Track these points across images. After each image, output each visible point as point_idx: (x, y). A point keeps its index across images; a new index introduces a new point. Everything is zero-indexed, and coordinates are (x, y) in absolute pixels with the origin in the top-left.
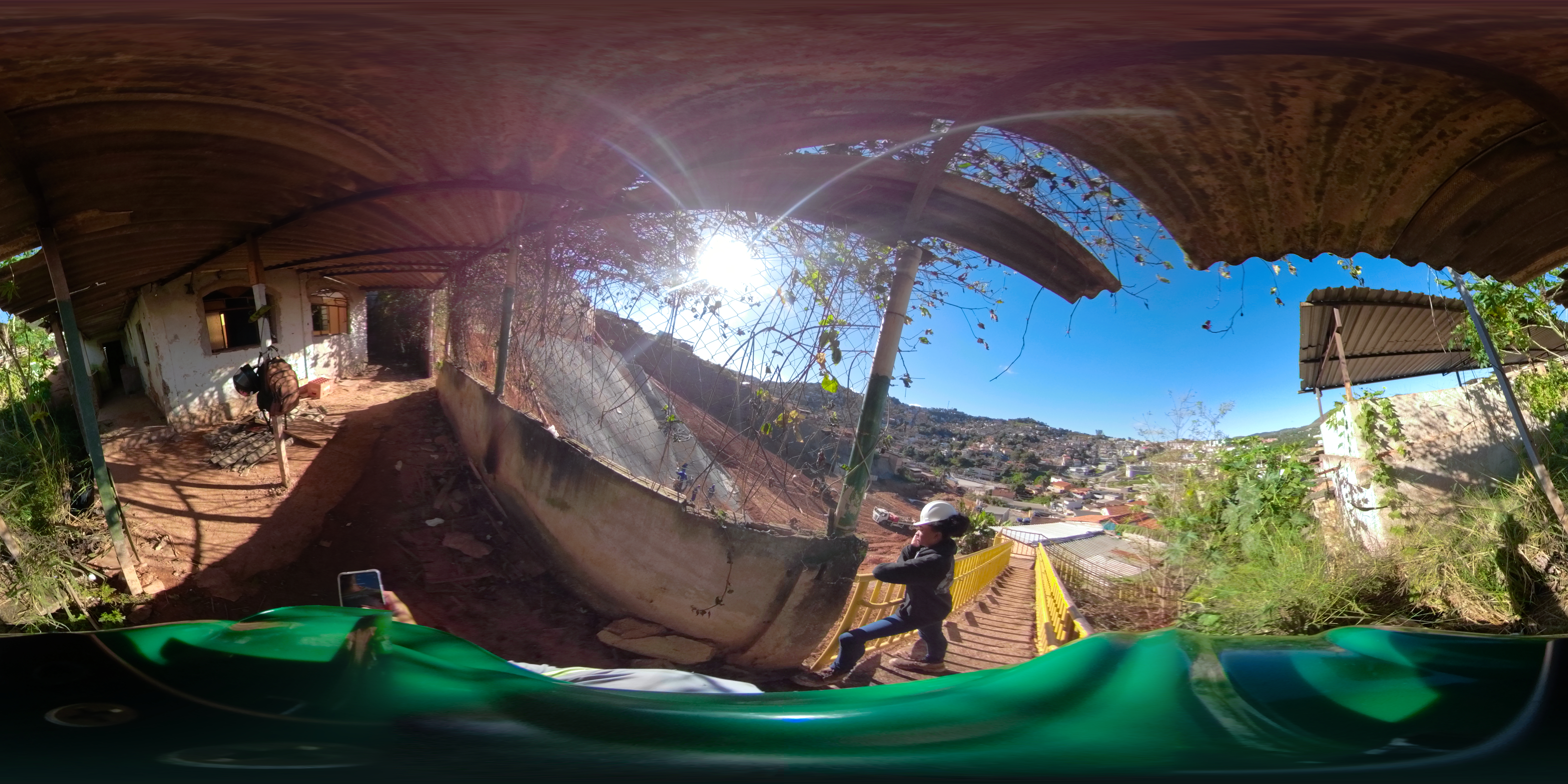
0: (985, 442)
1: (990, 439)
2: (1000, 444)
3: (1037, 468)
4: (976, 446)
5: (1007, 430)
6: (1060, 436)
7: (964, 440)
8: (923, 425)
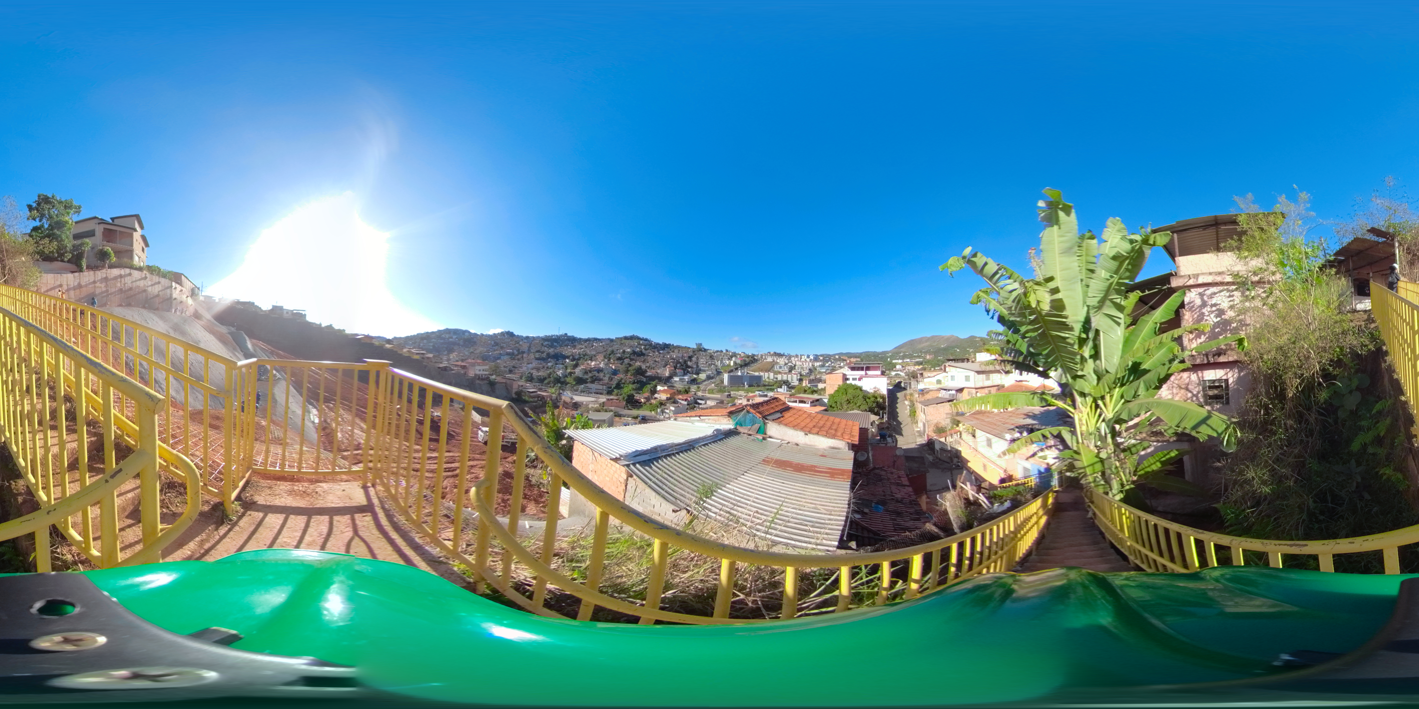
0: (596, 360)
1: (600, 357)
2: (609, 360)
3: (644, 380)
4: (588, 364)
5: (615, 347)
6: (663, 349)
7: (577, 361)
8: (538, 351)
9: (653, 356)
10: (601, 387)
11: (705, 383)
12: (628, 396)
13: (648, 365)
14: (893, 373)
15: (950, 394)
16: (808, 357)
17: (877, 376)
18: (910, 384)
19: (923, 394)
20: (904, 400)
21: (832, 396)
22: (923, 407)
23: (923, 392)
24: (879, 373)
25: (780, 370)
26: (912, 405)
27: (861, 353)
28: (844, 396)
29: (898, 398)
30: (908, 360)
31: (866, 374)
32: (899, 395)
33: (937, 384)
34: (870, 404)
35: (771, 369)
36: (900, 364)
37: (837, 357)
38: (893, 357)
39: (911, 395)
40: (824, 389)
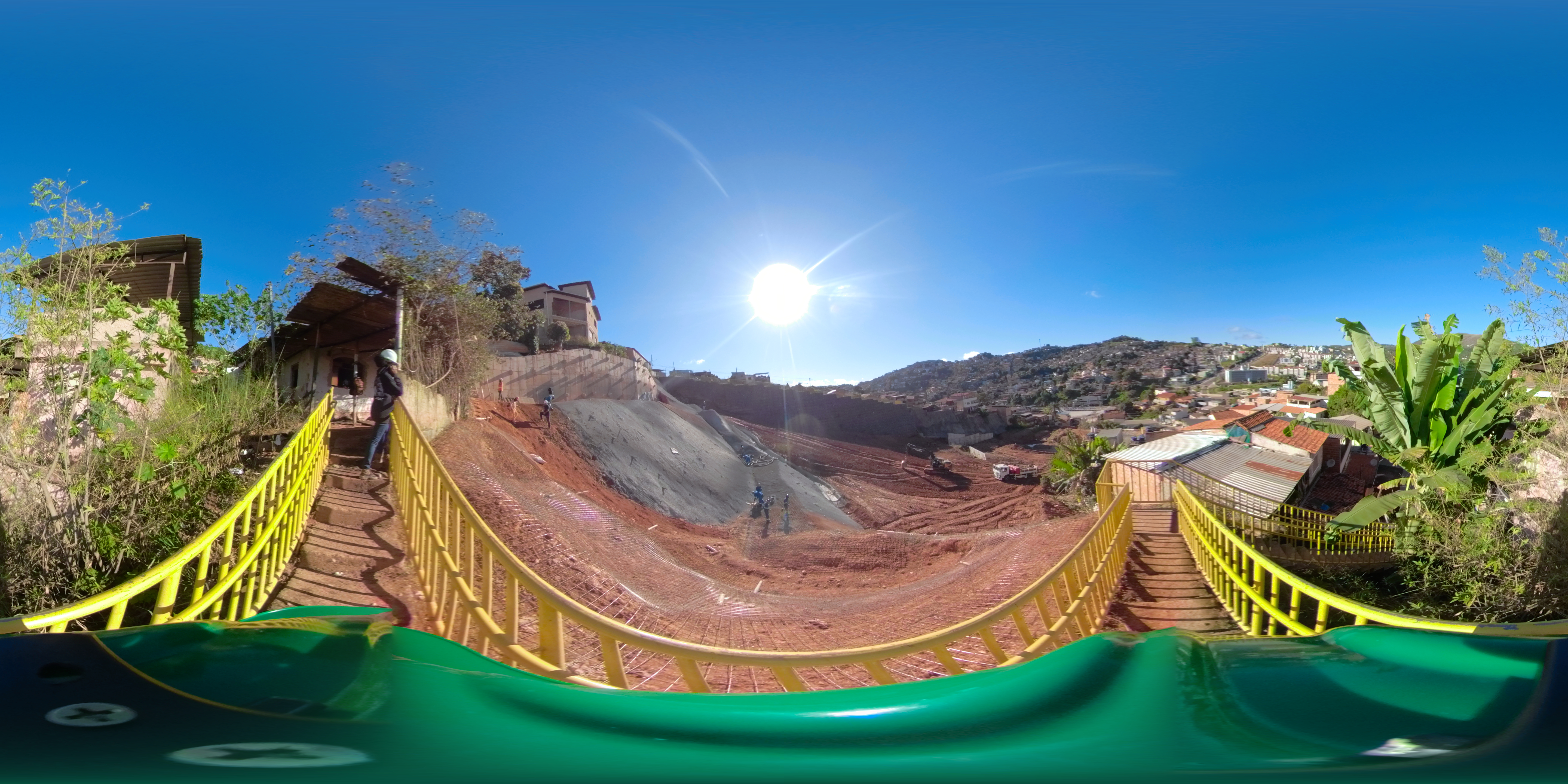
0: (1085, 369)
1: (1089, 365)
2: (1100, 367)
3: (1140, 384)
4: (1078, 375)
5: (1105, 351)
6: (1156, 348)
7: (1065, 372)
8: (1022, 369)
9: (1146, 357)
10: (1095, 398)
11: (1205, 382)
12: (1127, 405)
13: (1142, 367)
16: (1317, 348)
21: (1333, 397)
25: (1286, 364)
35: (1275, 363)
40: (1327, 388)
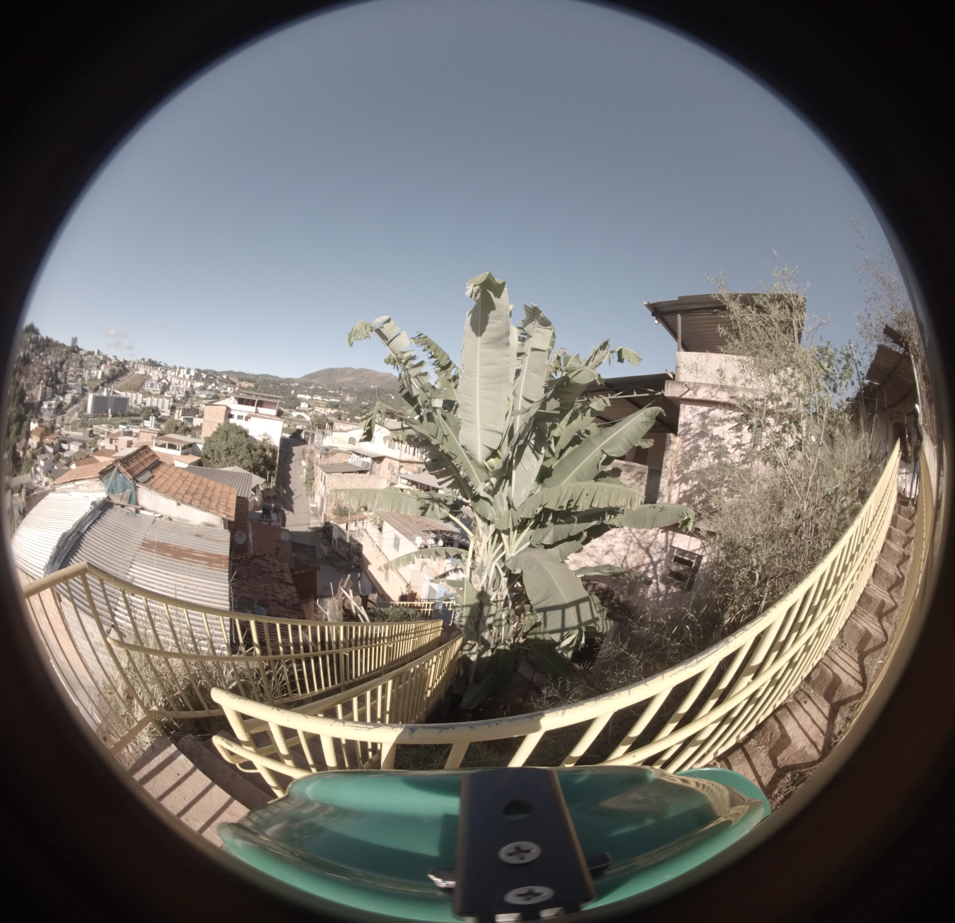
14: (295, 414)
15: (363, 462)
16: (188, 372)
17: (269, 417)
18: (313, 435)
19: (327, 455)
20: (301, 459)
21: (208, 441)
22: (324, 474)
23: (327, 452)
24: (273, 412)
25: (151, 390)
26: (311, 469)
27: (257, 376)
28: (224, 443)
29: (293, 455)
30: (319, 398)
31: (257, 412)
32: (296, 450)
33: (349, 443)
34: (256, 459)
35: (140, 388)
36: (306, 401)
37: (225, 377)
38: (299, 390)
39: (312, 452)
40: (199, 428)
